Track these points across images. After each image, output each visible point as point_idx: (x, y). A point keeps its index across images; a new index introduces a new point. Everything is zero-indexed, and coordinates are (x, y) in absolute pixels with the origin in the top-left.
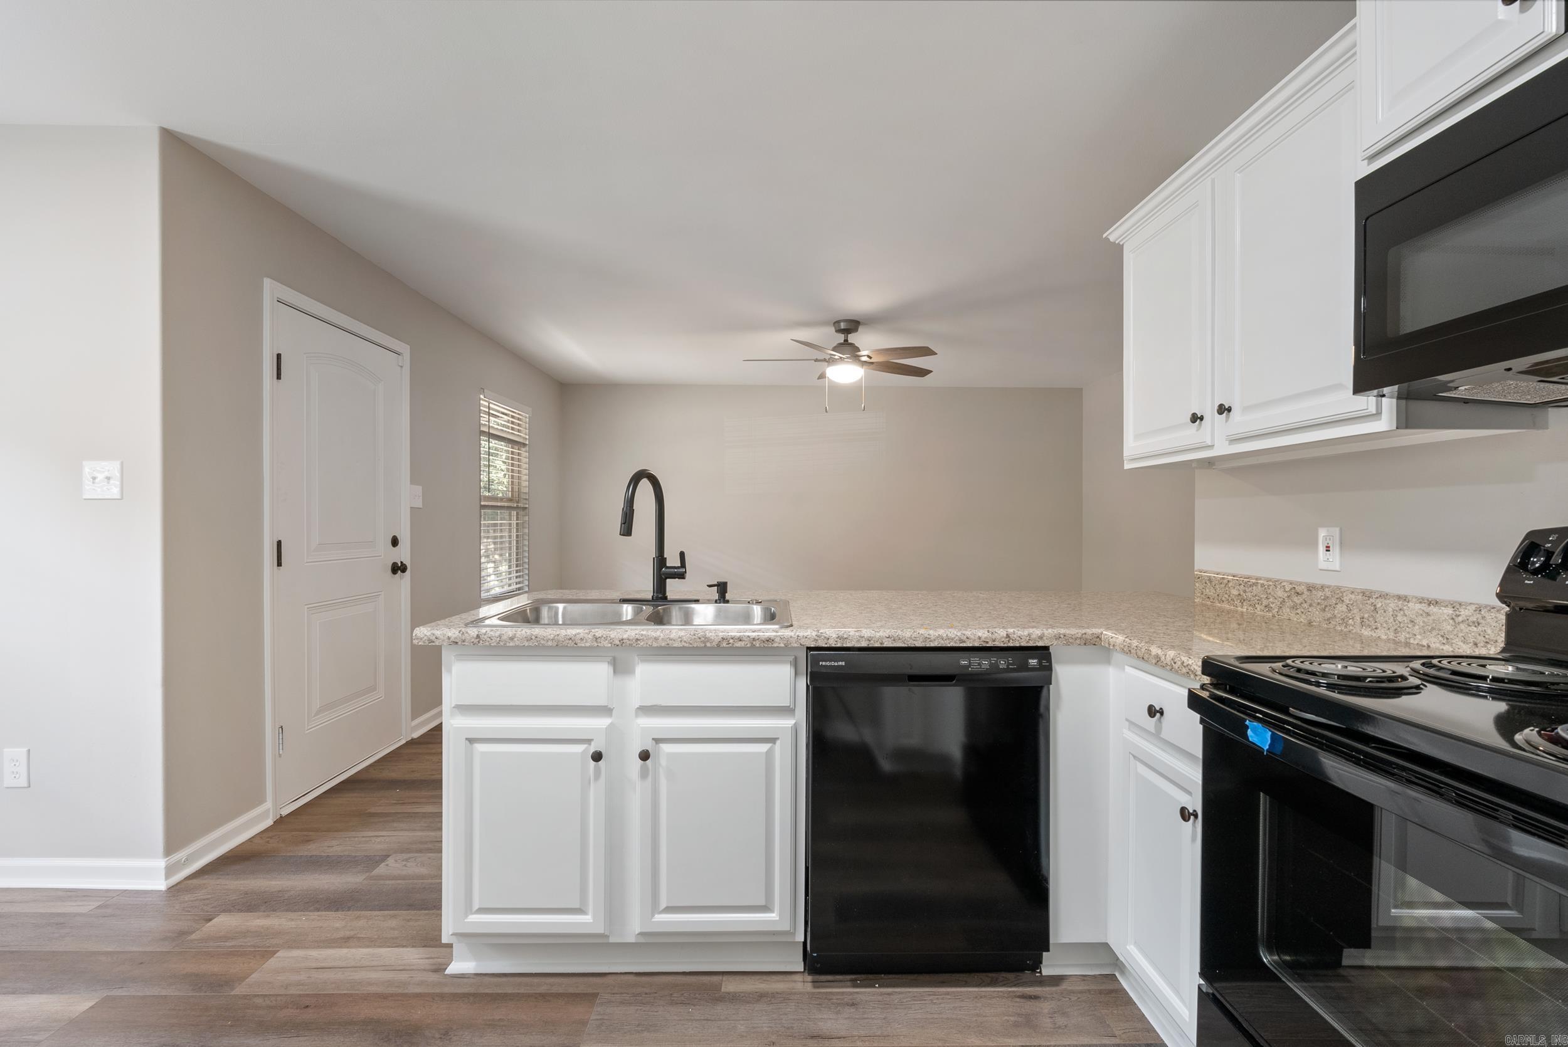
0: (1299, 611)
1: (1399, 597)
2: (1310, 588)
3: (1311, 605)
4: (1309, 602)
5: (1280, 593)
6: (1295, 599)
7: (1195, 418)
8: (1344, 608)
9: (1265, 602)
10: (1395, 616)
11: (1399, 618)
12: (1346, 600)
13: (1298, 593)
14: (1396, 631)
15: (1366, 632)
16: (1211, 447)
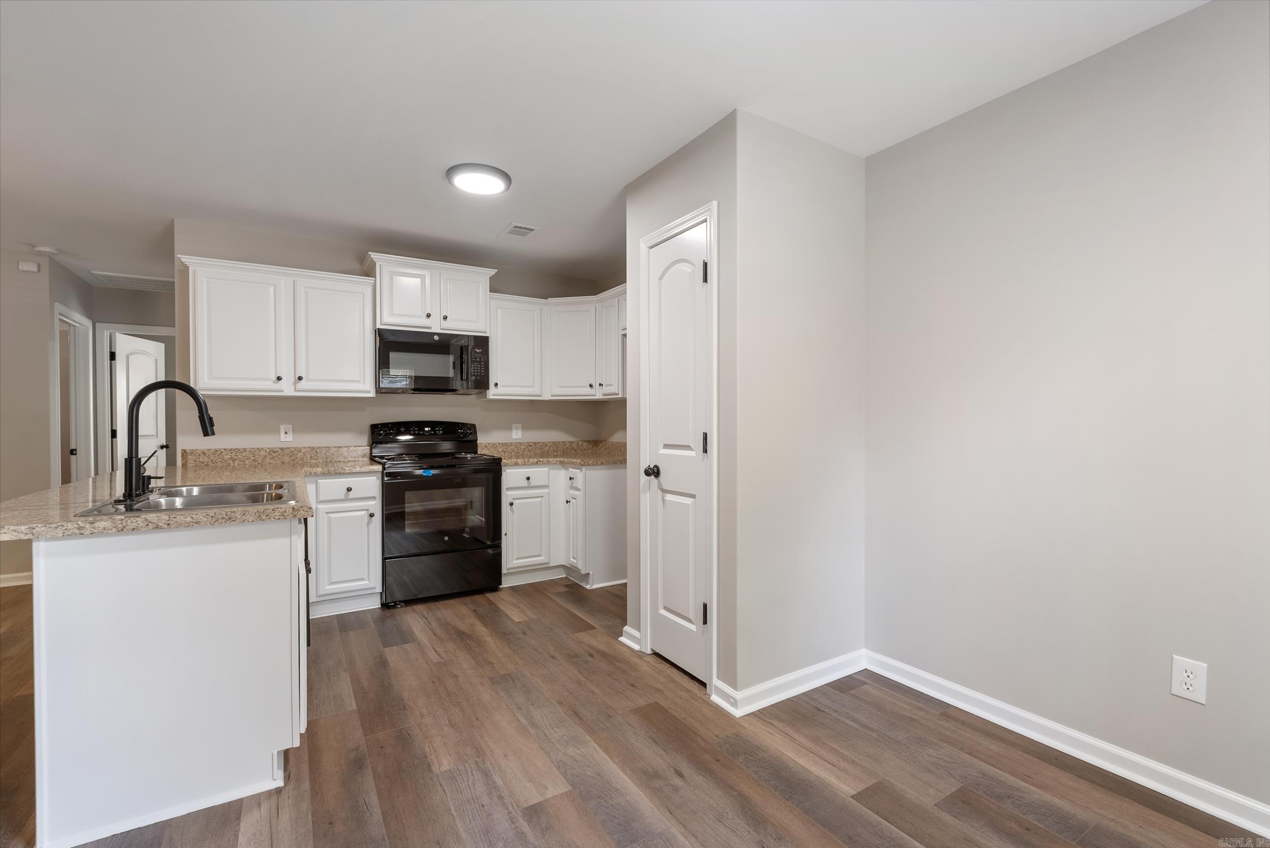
0: (276, 459)
1: (326, 447)
2: (282, 449)
3: (283, 456)
4: (282, 454)
5: (263, 453)
6: (274, 455)
7: (279, 379)
8: (302, 454)
9: (252, 459)
10: (325, 454)
11: (327, 454)
12: (303, 451)
13: (275, 452)
14: (326, 459)
15: (313, 461)
16: (283, 391)
